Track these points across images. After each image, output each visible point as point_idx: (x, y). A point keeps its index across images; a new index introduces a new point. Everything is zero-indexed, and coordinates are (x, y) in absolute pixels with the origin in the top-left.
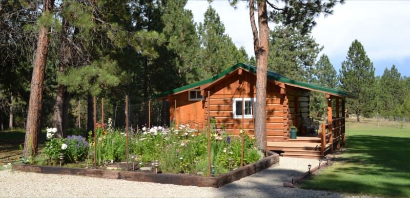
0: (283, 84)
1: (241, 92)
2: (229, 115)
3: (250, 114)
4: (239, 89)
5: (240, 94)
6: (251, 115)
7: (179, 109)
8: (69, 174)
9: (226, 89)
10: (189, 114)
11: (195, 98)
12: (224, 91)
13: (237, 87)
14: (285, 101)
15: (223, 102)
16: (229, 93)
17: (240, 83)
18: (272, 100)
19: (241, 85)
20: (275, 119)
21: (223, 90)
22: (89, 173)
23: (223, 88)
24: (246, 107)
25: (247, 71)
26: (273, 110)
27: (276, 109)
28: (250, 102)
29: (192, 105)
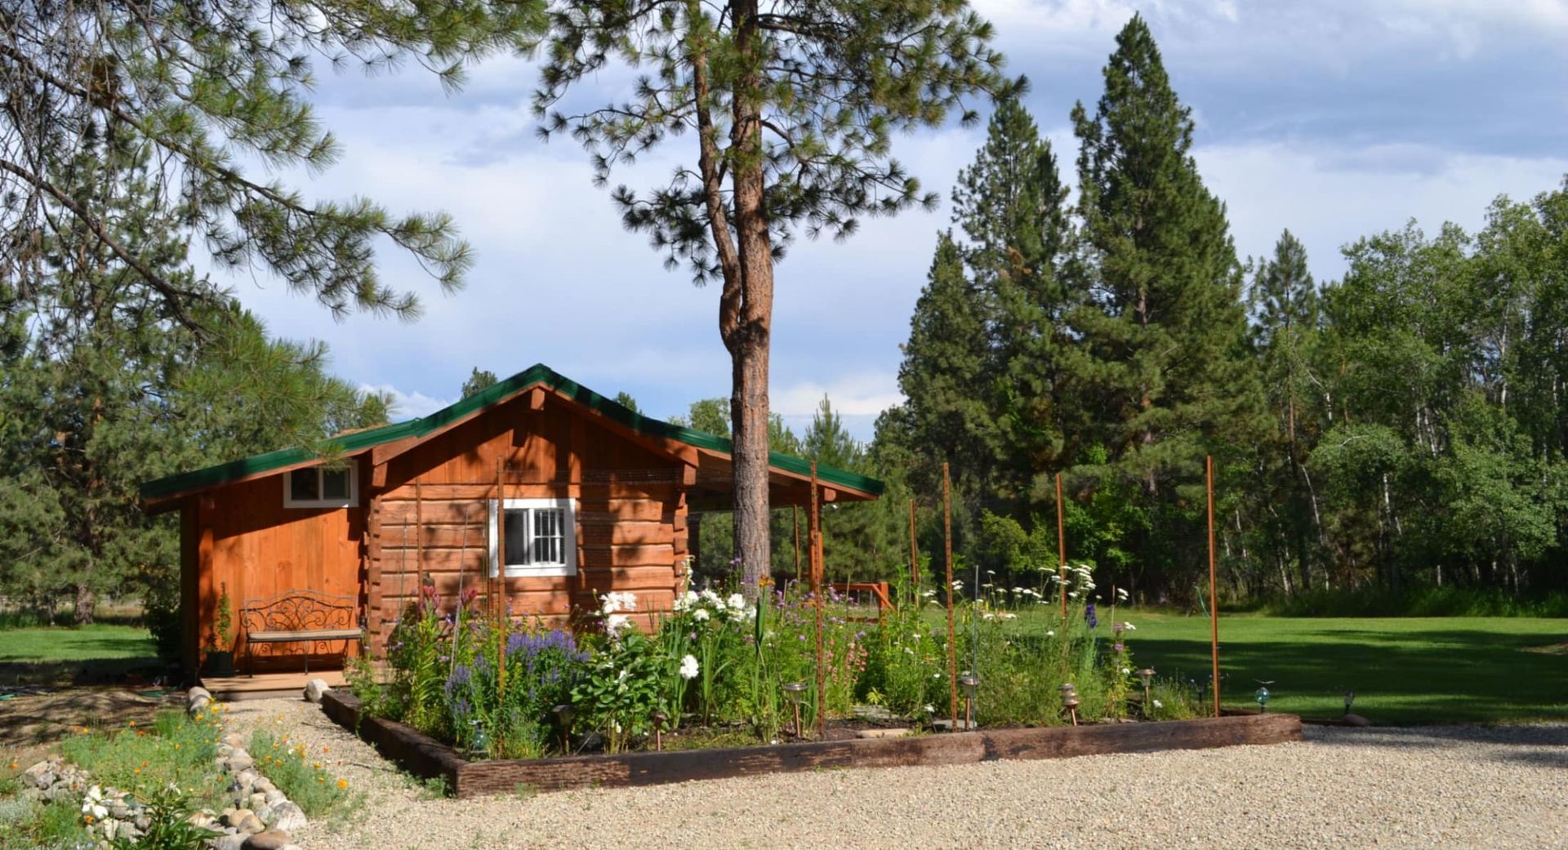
0: (694, 450)
1: (520, 476)
2: (473, 563)
3: (554, 559)
4: (512, 464)
5: (518, 484)
6: (556, 564)
7: (238, 543)
8: (775, 771)
9: (459, 462)
10: (286, 567)
11: (315, 497)
12: (452, 471)
13: (508, 455)
14: (678, 512)
15: (448, 516)
16: (474, 479)
17: (518, 442)
18: (635, 506)
19: (522, 451)
20: (647, 576)
21: (446, 465)
22: (865, 756)
23: (450, 458)
24: (537, 533)
25: (567, 397)
26: (640, 542)
27: (650, 538)
28: (553, 514)
29: (298, 526)
